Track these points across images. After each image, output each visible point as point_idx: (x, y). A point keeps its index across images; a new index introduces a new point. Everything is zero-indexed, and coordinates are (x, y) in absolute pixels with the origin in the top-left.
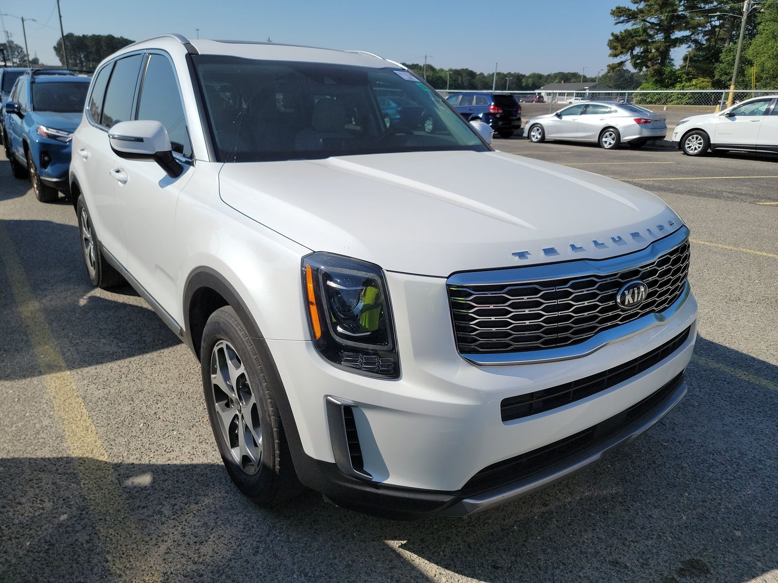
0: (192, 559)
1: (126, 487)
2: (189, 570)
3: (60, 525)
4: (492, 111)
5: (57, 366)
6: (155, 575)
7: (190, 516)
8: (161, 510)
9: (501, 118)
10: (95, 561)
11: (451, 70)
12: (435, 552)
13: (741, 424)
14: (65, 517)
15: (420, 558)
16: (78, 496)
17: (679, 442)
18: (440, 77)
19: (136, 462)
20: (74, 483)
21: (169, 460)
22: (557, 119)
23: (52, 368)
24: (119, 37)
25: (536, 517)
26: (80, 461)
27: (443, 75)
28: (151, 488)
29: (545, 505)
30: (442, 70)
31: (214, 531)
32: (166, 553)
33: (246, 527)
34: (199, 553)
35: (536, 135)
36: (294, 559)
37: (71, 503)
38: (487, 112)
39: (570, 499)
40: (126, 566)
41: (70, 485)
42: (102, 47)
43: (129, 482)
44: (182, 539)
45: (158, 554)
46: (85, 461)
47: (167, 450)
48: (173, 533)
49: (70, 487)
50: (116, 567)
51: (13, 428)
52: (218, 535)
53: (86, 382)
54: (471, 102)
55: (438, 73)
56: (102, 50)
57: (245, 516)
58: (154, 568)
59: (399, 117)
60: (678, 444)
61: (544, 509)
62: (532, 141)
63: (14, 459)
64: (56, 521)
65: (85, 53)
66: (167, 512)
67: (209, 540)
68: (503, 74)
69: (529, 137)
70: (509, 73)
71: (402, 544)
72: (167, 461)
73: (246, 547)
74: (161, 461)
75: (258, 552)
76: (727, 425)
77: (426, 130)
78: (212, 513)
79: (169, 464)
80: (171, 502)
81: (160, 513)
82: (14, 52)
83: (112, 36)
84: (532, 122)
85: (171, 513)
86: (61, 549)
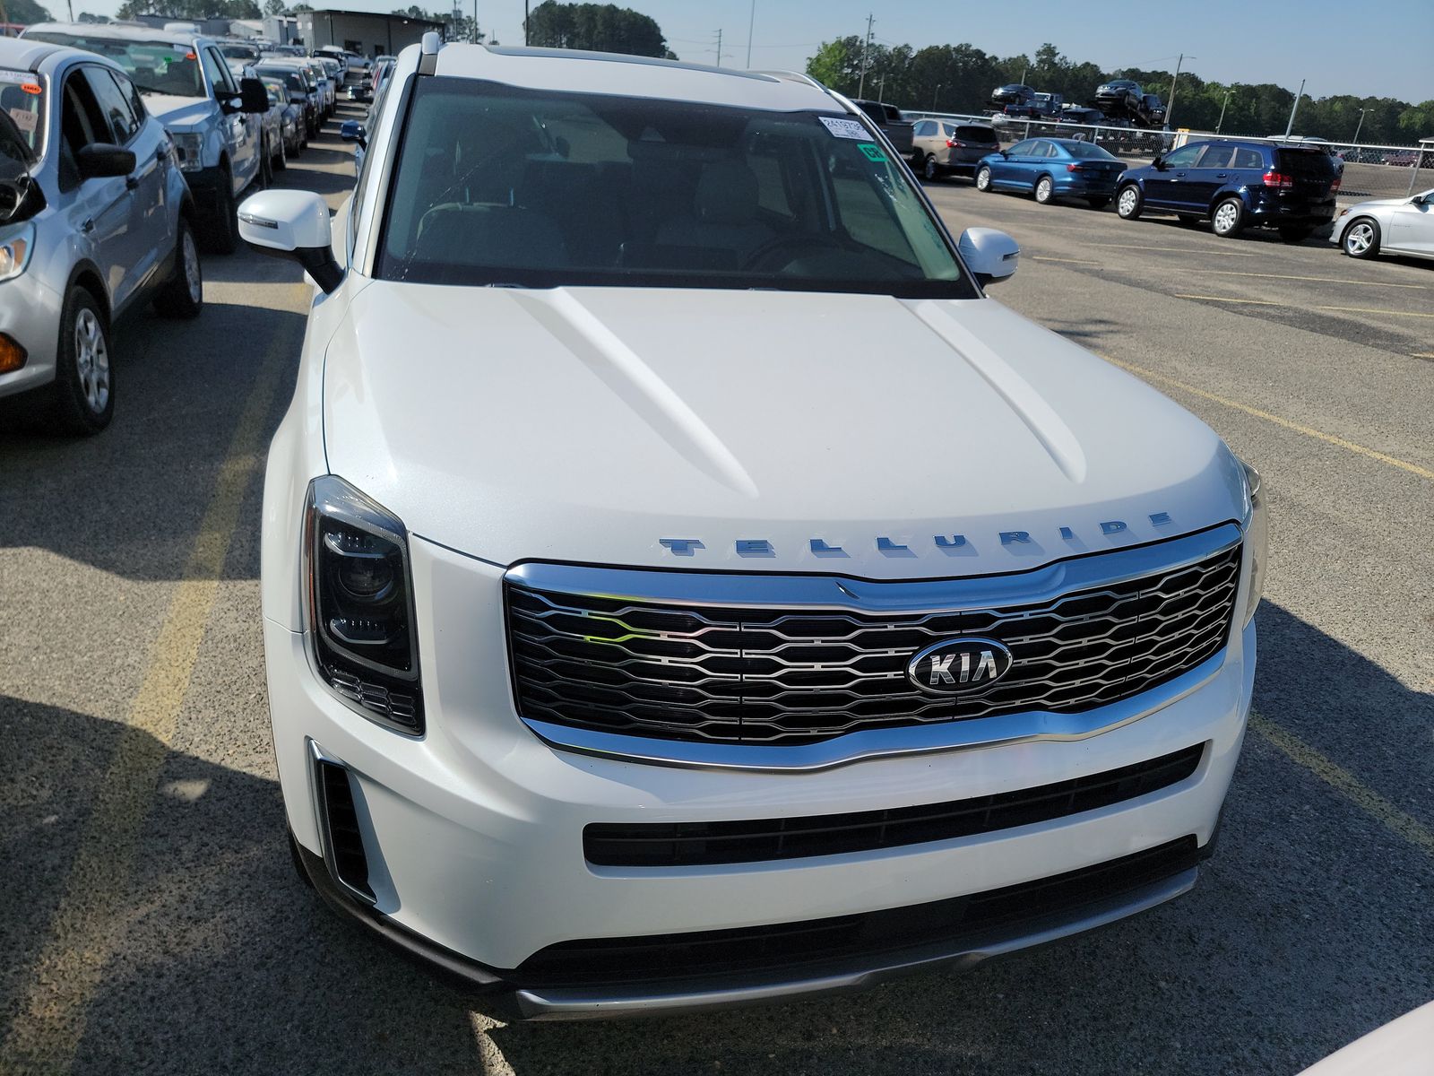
0: (168, 944)
1: (161, 795)
2: (150, 961)
3: (40, 830)
4: (1267, 182)
5: (208, 570)
6: (102, 953)
7: (213, 870)
8: (182, 848)
9: (1287, 200)
10: (43, 902)
11: (1237, 86)
12: (539, 1062)
13: (1383, 990)
14: (53, 819)
15: (507, 1063)
16: (92, 790)
17: (1201, 990)
18: (1210, 100)
19: (203, 757)
20: (100, 767)
21: (250, 766)
22: (1414, 209)
23: (201, 572)
24: (625, 9)
25: (771, 1056)
26: (133, 735)
27: (1216, 95)
28: (193, 807)
29: (809, 1037)
30: (1216, 86)
31: (230, 906)
32: (140, 922)
33: (278, 915)
34: (184, 937)
35: (1359, 240)
36: (307, 996)
37: (74, 800)
38: (1257, 182)
39: (866, 1040)
40: (76, 924)
41: (92, 770)
42: (595, 26)
43: (170, 789)
44: (176, 905)
45: (129, 919)
46: (137, 736)
47: (258, 749)
48: (171, 892)
49: (91, 772)
50: (62, 922)
51: (85, 658)
52: (229, 917)
53: (228, 605)
54: (1226, 159)
55: (1207, 91)
56: (596, 32)
57: (290, 895)
58: (108, 941)
59: (1070, 179)
60: (1194, 993)
61: (801, 1044)
62: (1347, 253)
63: (54, 707)
64: (37, 823)
65: (569, 35)
66: (187, 854)
67: (211, 920)
68: (1357, 100)
69: (1341, 244)
70: (1372, 98)
71: (495, 1026)
72: (245, 767)
73: (254, 949)
74: (236, 764)
75: (264, 964)
76: (1346, 982)
77: (1121, 211)
78: (246, 876)
79: (244, 773)
80: (204, 838)
81: (177, 851)
82: (465, 28)
83: (614, 7)
84: (1356, 211)
85: (190, 857)
86: (14, 870)
